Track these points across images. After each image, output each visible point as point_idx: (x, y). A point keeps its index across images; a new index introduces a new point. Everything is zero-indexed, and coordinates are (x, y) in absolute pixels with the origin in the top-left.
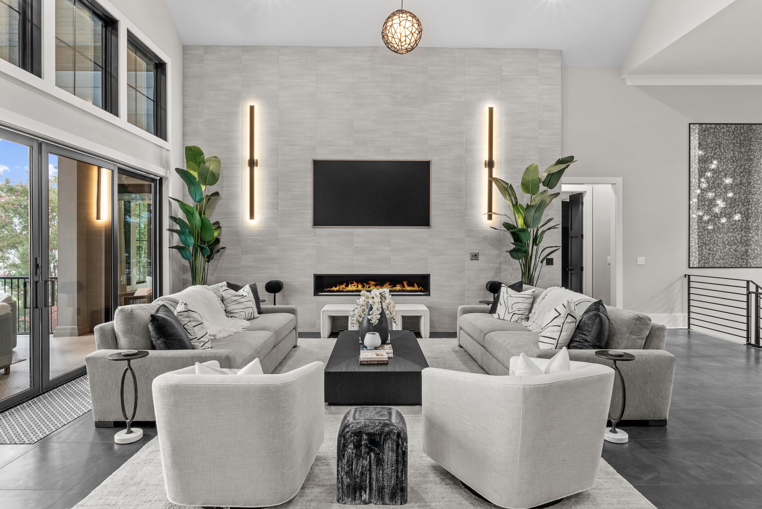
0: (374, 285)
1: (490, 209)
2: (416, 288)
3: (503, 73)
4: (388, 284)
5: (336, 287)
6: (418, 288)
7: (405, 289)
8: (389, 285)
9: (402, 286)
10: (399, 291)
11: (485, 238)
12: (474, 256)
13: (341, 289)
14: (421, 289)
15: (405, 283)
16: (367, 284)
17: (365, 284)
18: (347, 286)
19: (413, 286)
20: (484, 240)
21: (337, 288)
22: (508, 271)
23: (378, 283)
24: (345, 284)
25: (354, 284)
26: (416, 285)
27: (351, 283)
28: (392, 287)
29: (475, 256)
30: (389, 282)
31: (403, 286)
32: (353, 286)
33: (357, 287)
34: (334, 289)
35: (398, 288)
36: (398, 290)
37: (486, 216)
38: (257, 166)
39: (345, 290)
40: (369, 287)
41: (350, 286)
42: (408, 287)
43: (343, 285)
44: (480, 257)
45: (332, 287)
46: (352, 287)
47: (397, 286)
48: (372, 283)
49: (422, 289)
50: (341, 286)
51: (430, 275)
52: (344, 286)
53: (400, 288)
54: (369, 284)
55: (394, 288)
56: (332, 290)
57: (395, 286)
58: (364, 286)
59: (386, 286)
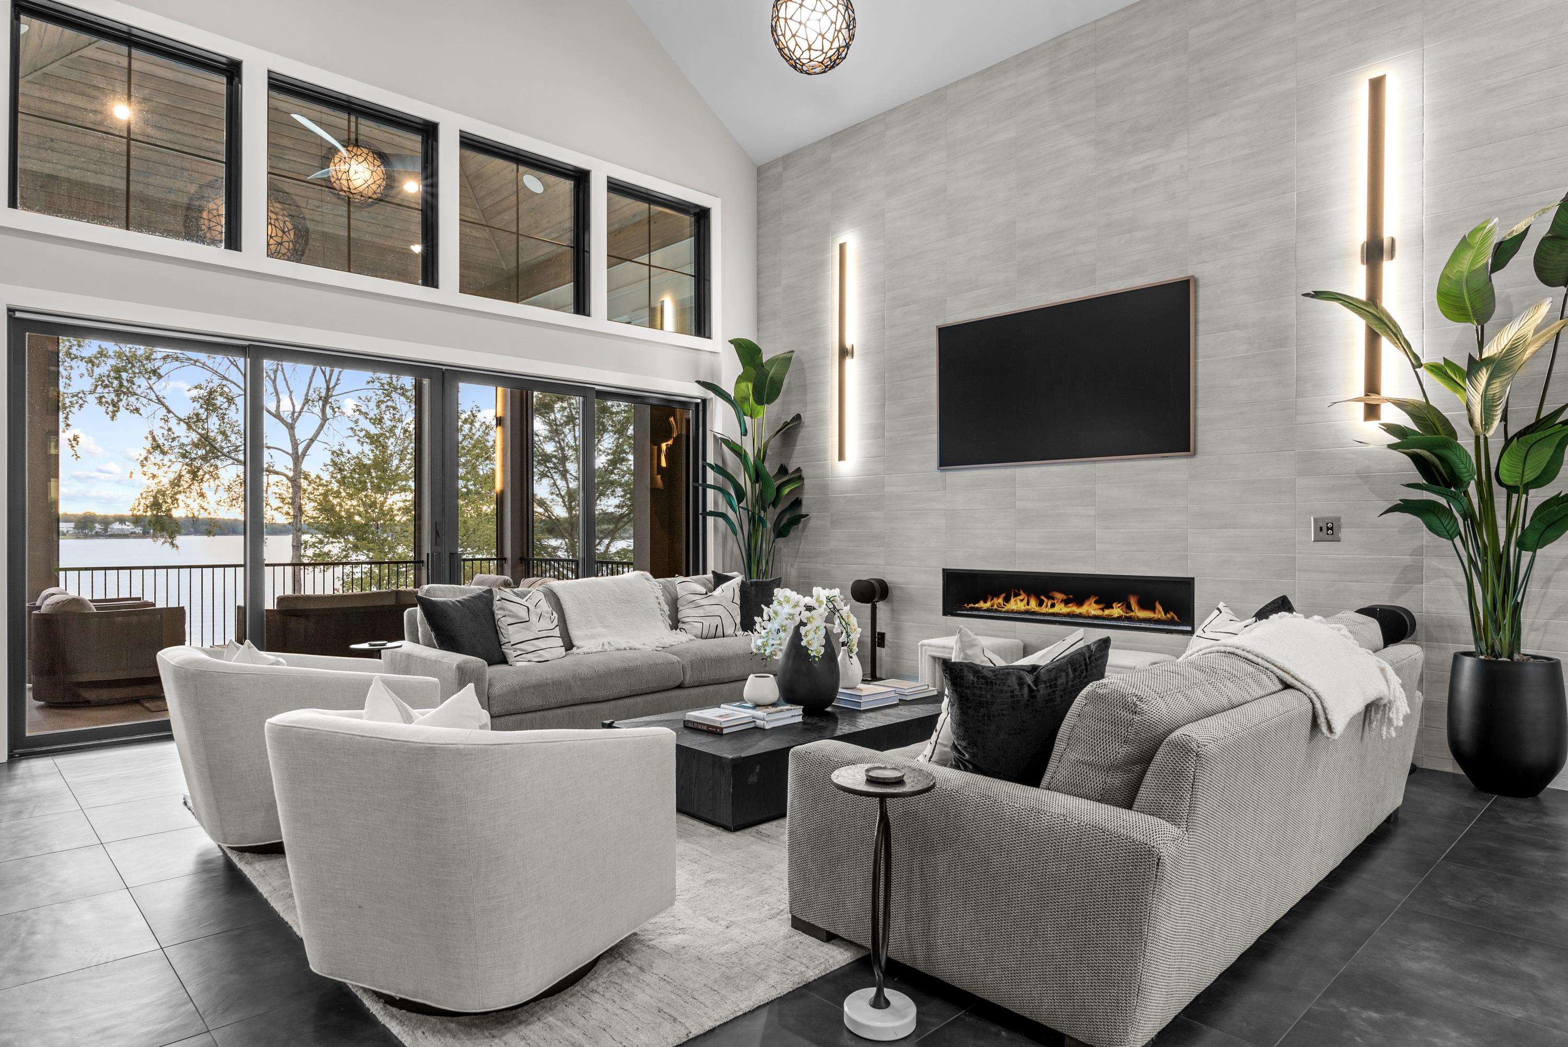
0: (1062, 601)
1: (1372, 386)
2: (1160, 614)
4: (1093, 600)
5: (985, 602)
6: (1165, 614)
7: (1132, 614)
8: (1096, 602)
9: (1126, 608)
10: (1119, 618)
11: (1364, 477)
12: (1325, 529)
13: (995, 607)
14: (1173, 618)
15: (1133, 602)
16: (1049, 598)
17: (1043, 598)
18: (1007, 600)
19: (1153, 609)
20: (1359, 481)
21: (988, 604)
23: (1071, 596)
24: (1003, 595)
25: (1021, 597)
26: (1159, 607)
27: (1016, 595)
28: (1103, 609)
29: (1328, 529)
30: (1095, 595)
31: (1129, 608)
32: (1018, 601)
33: (1028, 604)
34: (982, 605)
35: (1117, 611)
36: (1116, 615)
37: (1360, 408)
39: (1004, 610)
40: (1053, 606)
41: (1013, 600)
42: (1139, 610)
43: (998, 598)
44: (1344, 533)
45: (978, 602)
46: (1017, 604)
47: (1114, 605)
48: (1060, 596)
49: (1176, 618)
50: (996, 601)
51: (1193, 579)
52: (1000, 600)
53: (1121, 612)
54: (1053, 598)
55: (1107, 612)
56: (977, 608)
57: (1110, 606)
58: (1041, 604)
59: (1090, 604)
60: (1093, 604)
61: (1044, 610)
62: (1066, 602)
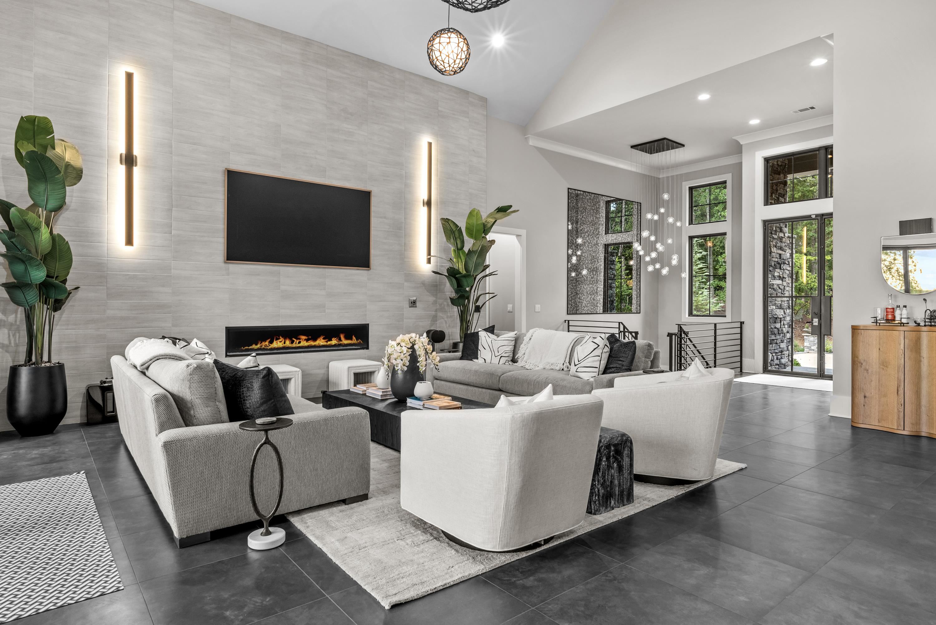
0: (305, 340)
1: (429, 252)
2: (354, 341)
3: (440, 108)
4: (322, 338)
5: (256, 345)
6: (357, 341)
7: (341, 342)
8: (323, 339)
9: (339, 340)
10: (335, 345)
11: (423, 284)
12: (413, 303)
13: (263, 347)
14: (360, 342)
15: (342, 336)
16: (297, 339)
17: (294, 339)
18: (271, 342)
19: (351, 339)
20: (422, 285)
21: (259, 346)
22: (443, 318)
23: (310, 337)
24: (269, 340)
25: (280, 340)
26: (354, 338)
27: (277, 339)
28: (327, 342)
30: (323, 335)
31: (340, 340)
32: (278, 342)
33: (285, 343)
34: (254, 346)
35: (334, 342)
36: (334, 344)
37: (425, 259)
38: (136, 165)
39: (269, 348)
40: (300, 343)
41: (275, 342)
42: (345, 340)
43: (265, 342)
44: (418, 304)
45: (251, 345)
46: (277, 344)
47: (333, 339)
48: (304, 337)
49: (361, 342)
50: (264, 344)
51: (368, 324)
52: (267, 343)
53: (336, 342)
54: (300, 339)
55: (329, 343)
56: (251, 349)
57: (330, 340)
58: (292, 342)
59: (321, 340)
60: (322, 340)
61: (294, 345)
62: (307, 340)
